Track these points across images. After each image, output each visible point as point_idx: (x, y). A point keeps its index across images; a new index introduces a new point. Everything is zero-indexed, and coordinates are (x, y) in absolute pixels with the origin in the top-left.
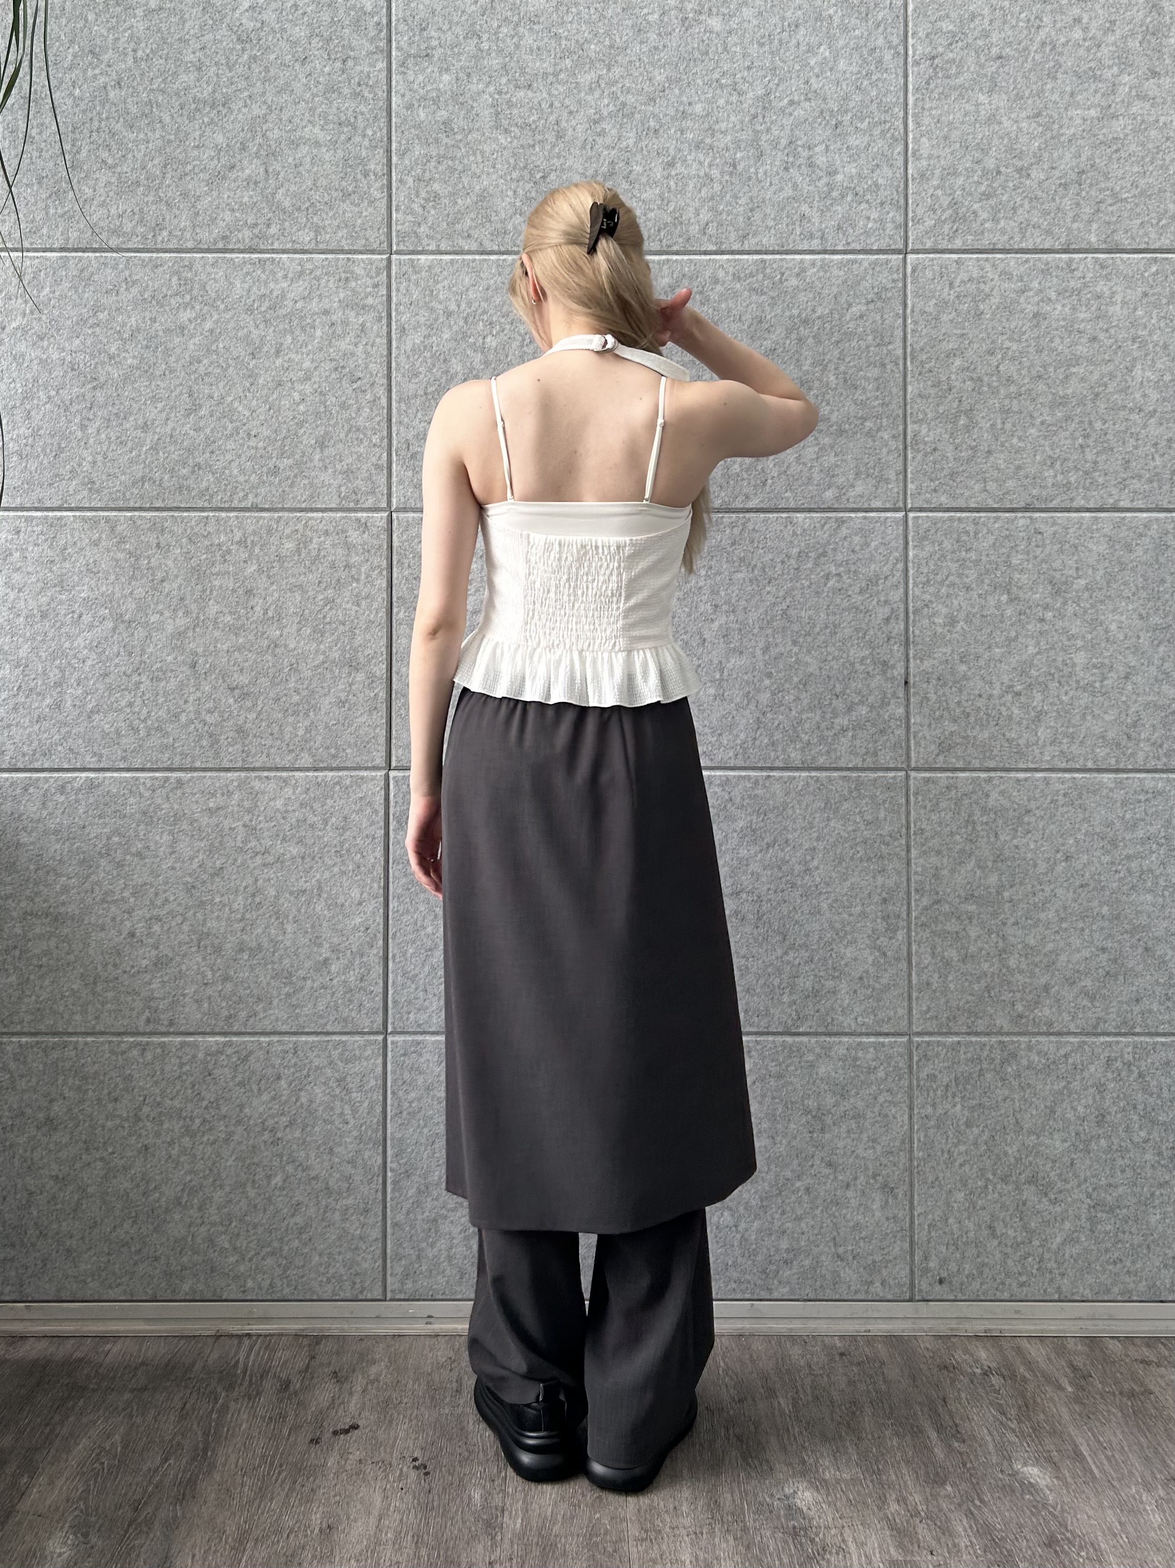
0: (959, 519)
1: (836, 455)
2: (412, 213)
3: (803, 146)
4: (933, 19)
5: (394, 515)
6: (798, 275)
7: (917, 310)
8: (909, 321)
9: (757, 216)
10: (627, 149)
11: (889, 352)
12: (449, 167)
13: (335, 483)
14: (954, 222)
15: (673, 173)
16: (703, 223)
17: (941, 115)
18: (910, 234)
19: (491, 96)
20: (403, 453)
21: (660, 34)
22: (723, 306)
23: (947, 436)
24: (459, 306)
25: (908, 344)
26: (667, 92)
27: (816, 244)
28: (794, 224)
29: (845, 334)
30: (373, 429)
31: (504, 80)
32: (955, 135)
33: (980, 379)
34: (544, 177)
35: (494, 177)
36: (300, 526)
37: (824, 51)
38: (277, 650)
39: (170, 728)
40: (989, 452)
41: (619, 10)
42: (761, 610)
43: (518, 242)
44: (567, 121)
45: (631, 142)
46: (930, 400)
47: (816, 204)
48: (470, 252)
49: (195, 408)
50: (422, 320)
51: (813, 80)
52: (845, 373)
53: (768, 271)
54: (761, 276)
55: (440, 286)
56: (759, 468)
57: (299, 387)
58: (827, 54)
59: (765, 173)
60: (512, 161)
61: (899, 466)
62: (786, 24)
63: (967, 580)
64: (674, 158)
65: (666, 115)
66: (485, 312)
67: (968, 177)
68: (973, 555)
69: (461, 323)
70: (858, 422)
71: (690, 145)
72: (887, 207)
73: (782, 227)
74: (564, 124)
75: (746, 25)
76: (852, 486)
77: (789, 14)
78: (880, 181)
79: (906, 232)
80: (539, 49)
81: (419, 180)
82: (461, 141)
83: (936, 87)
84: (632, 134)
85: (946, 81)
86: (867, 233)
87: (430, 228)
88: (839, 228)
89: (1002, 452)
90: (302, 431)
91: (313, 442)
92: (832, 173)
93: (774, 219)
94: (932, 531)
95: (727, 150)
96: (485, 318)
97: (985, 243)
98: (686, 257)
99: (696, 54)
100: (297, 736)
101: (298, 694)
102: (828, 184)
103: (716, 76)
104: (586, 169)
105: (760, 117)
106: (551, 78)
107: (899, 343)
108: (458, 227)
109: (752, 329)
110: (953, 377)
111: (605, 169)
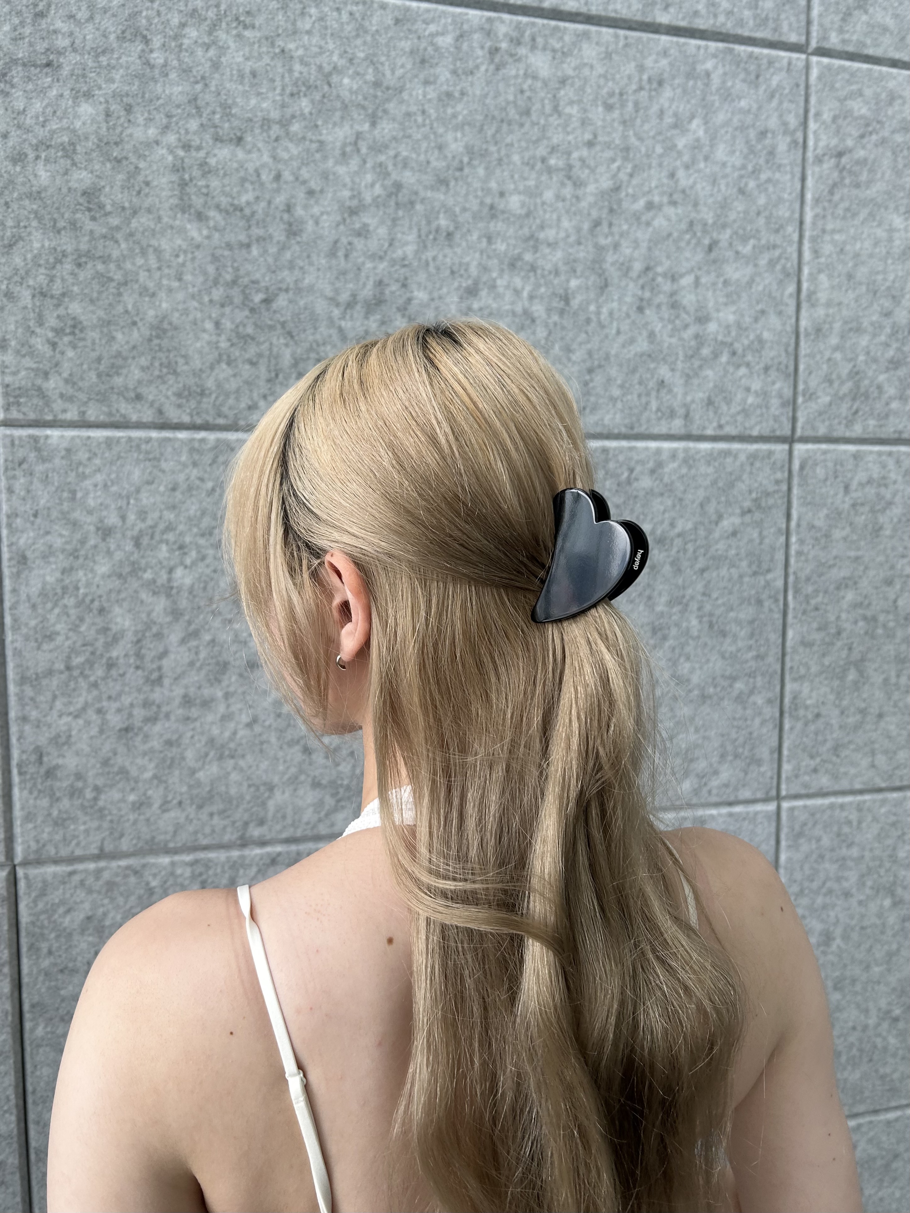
0: (842, 807)
1: (697, 730)
2: (32, 353)
3: (665, 275)
4: (842, 94)
5: (20, 872)
6: (653, 472)
7: (804, 524)
8: (793, 539)
9: (598, 379)
10: (403, 262)
11: (768, 584)
12: (99, 275)
14: (854, 399)
15: (476, 306)
17: (845, 243)
18: (799, 414)
19: (171, 152)
20: (32, 769)
21: (454, 72)
23: (832, 697)
24: (123, 518)
25: (791, 570)
26: (466, 171)
27: (677, 425)
28: (648, 394)
29: (713, 558)
31: (193, 125)
32: (862, 272)
33: (874, 619)
34: (267, 301)
35: (180, 296)
37: (697, 127)
40: (880, 716)
41: (390, 22)
43: (225, 409)
44: (306, 207)
45: (410, 249)
46: (815, 648)
47: (680, 365)
48: (139, 425)
50: (58, 542)
51: (681, 173)
52: (711, 615)
53: (611, 465)
55: (88, 483)
58: (701, 133)
59: (611, 314)
60: (211, 269)
61: (775, 743)
62: (645, 77)
63: (846, 884)
64: (476, 283)
65: (464, 210)
66: (170, 528)
67: (874, 336)
68: (855, 852)
69: (129, 546)
70: (726, 683)
71: (501, 262)
72: (773, 373)
73: (632, 398)
74: (299, 212)
75: (586, 71)
76: (716, 773)
77: (649, 62)
78: (766, 335)
79: (794, 410)
80: (254, 74)
81: (43, 294)
82: (118, 228)
83: (842, 199)
84: (412, 237)
85: (855, 192)
86: (745, 412)
87: (66, 381)
88: (710, 402)
89: (894, 714)
92: (702, 319)
93: (622, 386)
94: (810, 825)
95: (557, 273)
96: (171, 537)
97: (889, 431)
99: (512, 113)
102: (697, 336)
103: (541, 151)
104: (337, 291)
105: (605, 225)
106: (276, 130)
107: (779, 572)
108: (118, 381)
110: (844, 616)
111: (367, 292)
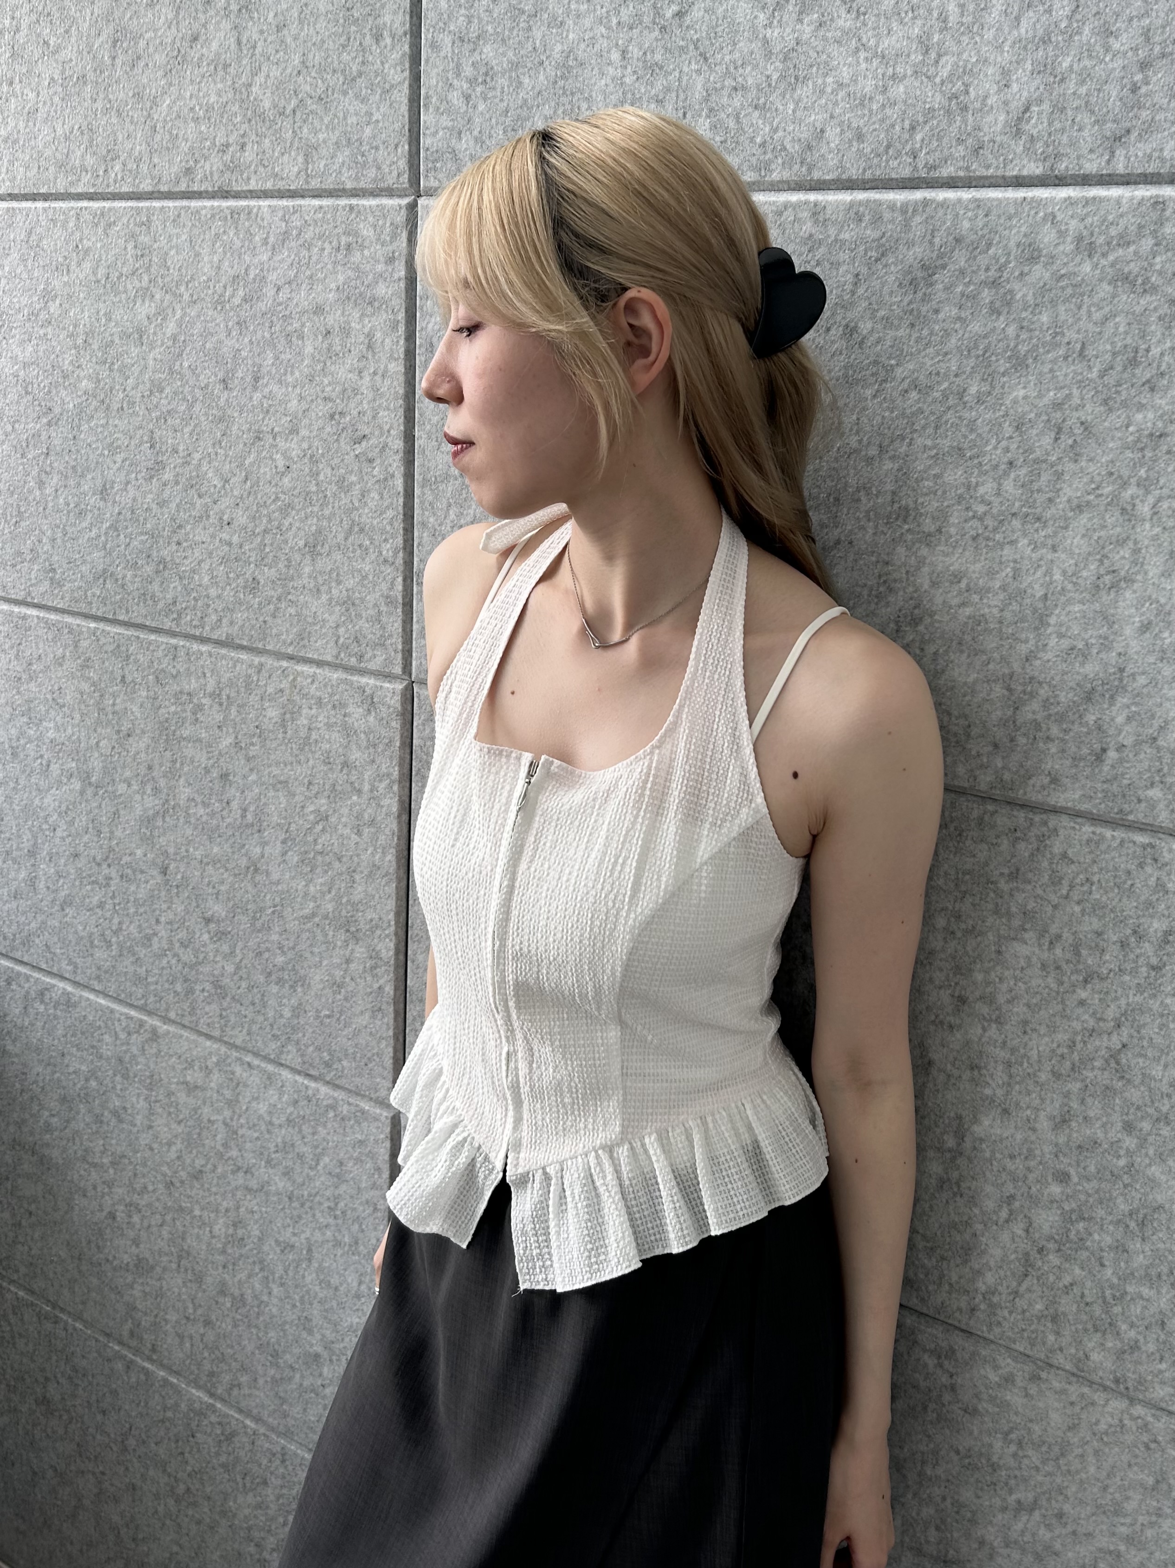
2: (451, 110)
5: (416, 689)
13: (332, 620)
16: (1016, 105)
22: (1044, 318)
30: (383, 531)
34: (680, 14)
35: (587, 22)
36: (285, 684)
38: (258, 878)
39: (142, 952)
42: (1061, 1037)
49: (159, 466)
53: (1169, 229)
54: (1147, 243)
56: (1091, 718)
57: (281, 444)
81: (462, 39)
87: (476, 140)
90: (286, 523)
91: (301, 543)
98: (966, 195)
100: (281, 1016)
101: (284, 953)
109: (1111, 380)
